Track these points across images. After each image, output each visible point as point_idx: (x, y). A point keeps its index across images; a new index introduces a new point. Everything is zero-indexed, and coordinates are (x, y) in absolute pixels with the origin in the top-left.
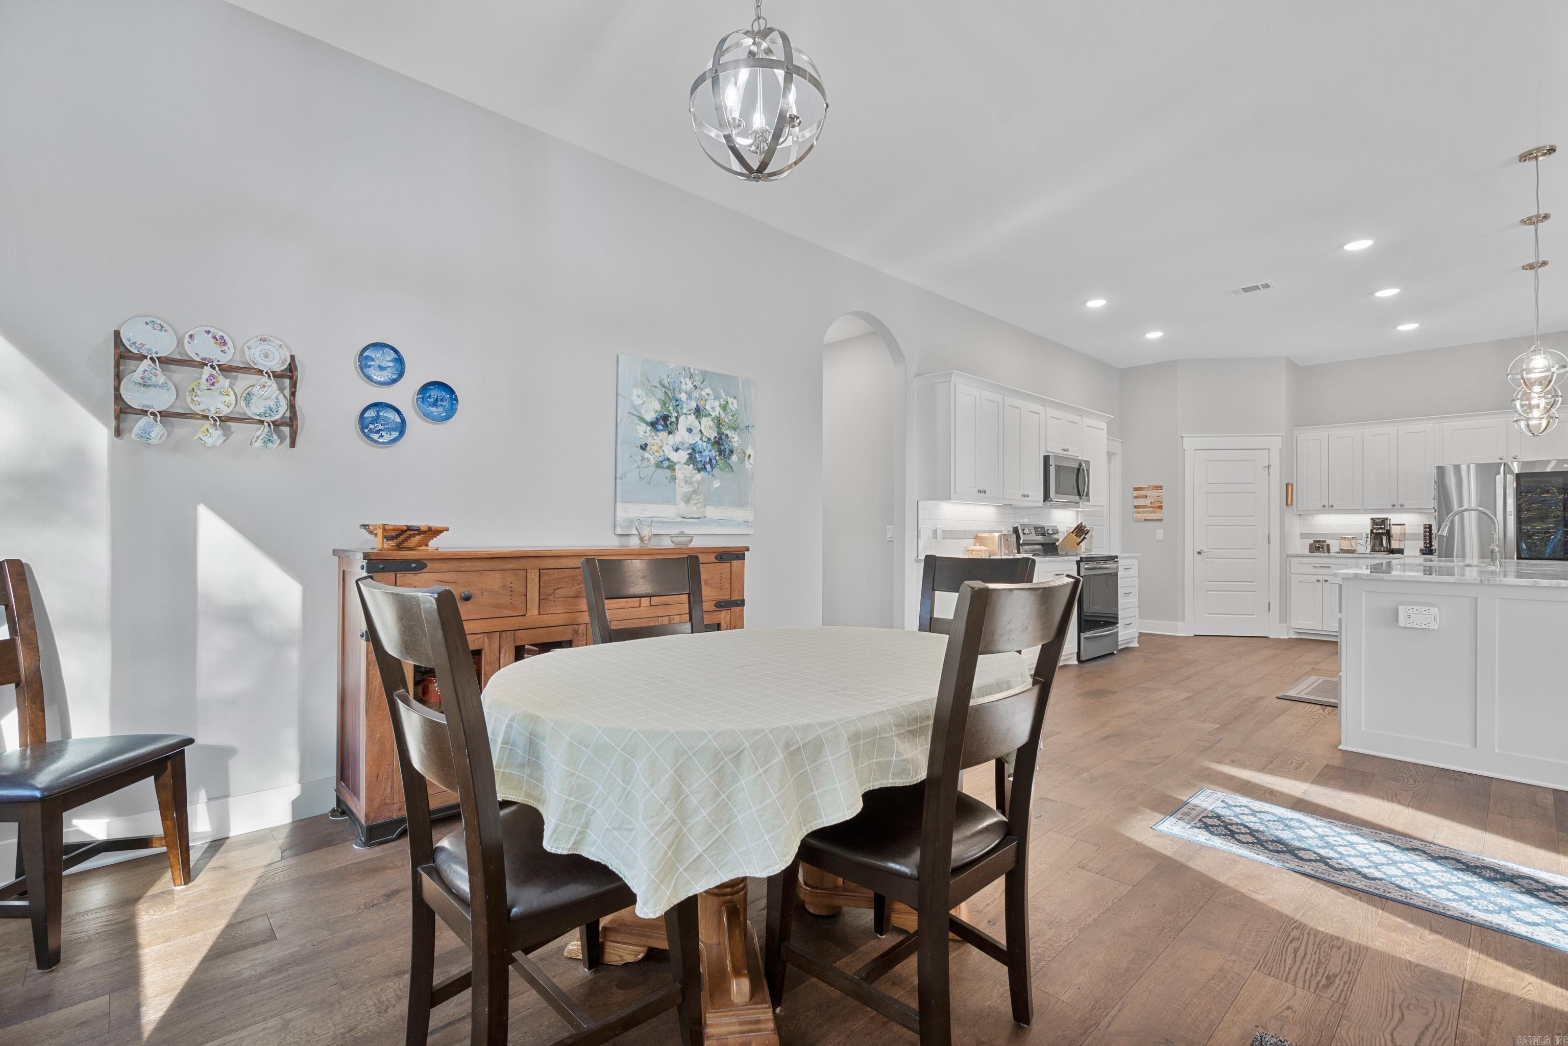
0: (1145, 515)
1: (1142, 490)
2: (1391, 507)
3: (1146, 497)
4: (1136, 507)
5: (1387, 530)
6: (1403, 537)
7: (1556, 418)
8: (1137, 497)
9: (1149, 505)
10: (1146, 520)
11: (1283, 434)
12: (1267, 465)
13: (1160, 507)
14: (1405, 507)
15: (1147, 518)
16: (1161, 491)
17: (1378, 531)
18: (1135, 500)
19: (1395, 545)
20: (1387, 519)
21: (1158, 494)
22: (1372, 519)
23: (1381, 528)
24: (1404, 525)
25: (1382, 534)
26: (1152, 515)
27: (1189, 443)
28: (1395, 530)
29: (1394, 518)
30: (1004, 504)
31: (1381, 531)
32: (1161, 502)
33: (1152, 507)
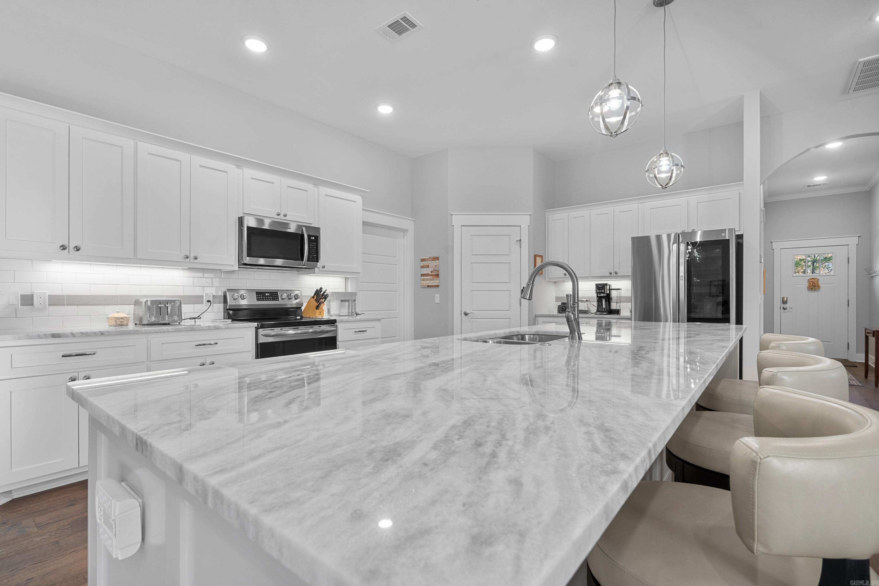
0: (428, 282)
1: (425, 261)
2: (609, 275)
3: (428, 267)
4: (422, 275)
5: (607, 294)
6: (620, 300)
7: (682, 166)
8: (422, 267)
9: (430, 273)
10: (428, 286)
11: (531, 213)
12: (520, 239)
13: (437, 275)
14: (618, 275)
15: (430, 284)
16: (438, 261)
17: (601, 295)
18: (422, 269)
19: (614, 306)
20: (606, 284)
21: (435, 264)
22: (596, 285)
23: (602, 293)
24: (619, 289)
25: (603, 297)
26: (432, 282)
27: (457, 220)
28: (614, 294)
29: (614, 284)
30: (189, 268)
31: (602, 295)
32: (438, 271)
33: (432, 275)
